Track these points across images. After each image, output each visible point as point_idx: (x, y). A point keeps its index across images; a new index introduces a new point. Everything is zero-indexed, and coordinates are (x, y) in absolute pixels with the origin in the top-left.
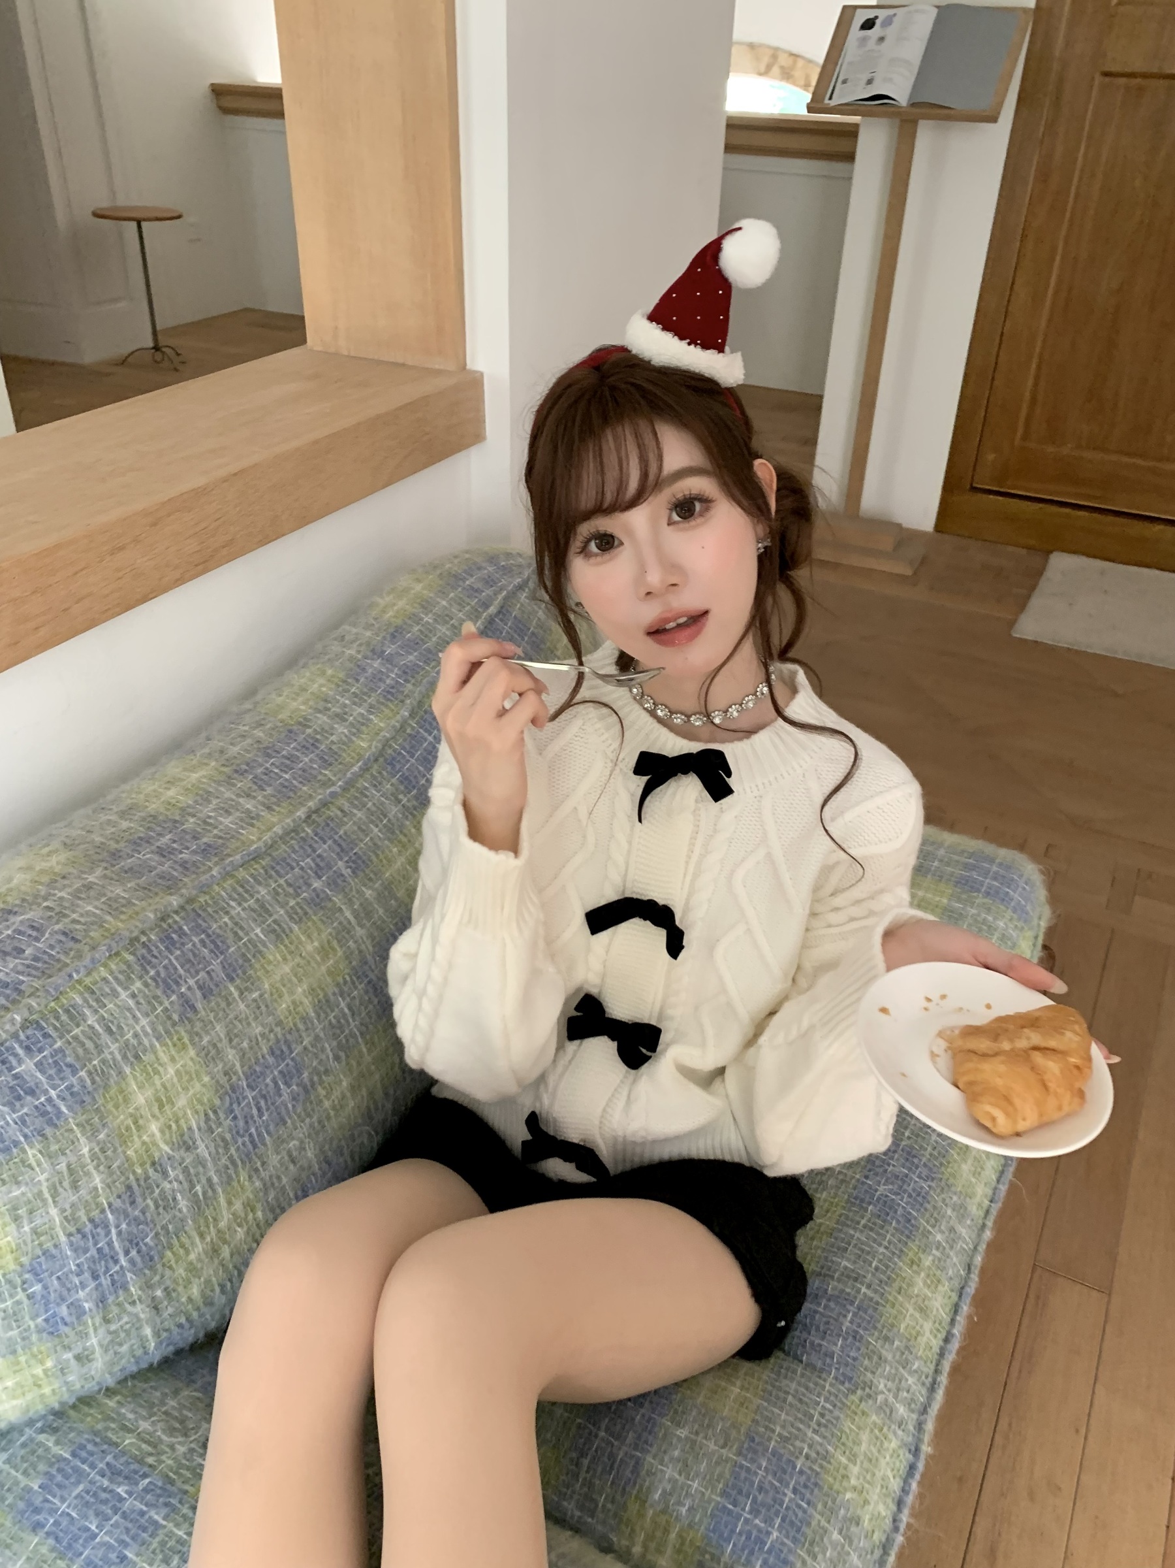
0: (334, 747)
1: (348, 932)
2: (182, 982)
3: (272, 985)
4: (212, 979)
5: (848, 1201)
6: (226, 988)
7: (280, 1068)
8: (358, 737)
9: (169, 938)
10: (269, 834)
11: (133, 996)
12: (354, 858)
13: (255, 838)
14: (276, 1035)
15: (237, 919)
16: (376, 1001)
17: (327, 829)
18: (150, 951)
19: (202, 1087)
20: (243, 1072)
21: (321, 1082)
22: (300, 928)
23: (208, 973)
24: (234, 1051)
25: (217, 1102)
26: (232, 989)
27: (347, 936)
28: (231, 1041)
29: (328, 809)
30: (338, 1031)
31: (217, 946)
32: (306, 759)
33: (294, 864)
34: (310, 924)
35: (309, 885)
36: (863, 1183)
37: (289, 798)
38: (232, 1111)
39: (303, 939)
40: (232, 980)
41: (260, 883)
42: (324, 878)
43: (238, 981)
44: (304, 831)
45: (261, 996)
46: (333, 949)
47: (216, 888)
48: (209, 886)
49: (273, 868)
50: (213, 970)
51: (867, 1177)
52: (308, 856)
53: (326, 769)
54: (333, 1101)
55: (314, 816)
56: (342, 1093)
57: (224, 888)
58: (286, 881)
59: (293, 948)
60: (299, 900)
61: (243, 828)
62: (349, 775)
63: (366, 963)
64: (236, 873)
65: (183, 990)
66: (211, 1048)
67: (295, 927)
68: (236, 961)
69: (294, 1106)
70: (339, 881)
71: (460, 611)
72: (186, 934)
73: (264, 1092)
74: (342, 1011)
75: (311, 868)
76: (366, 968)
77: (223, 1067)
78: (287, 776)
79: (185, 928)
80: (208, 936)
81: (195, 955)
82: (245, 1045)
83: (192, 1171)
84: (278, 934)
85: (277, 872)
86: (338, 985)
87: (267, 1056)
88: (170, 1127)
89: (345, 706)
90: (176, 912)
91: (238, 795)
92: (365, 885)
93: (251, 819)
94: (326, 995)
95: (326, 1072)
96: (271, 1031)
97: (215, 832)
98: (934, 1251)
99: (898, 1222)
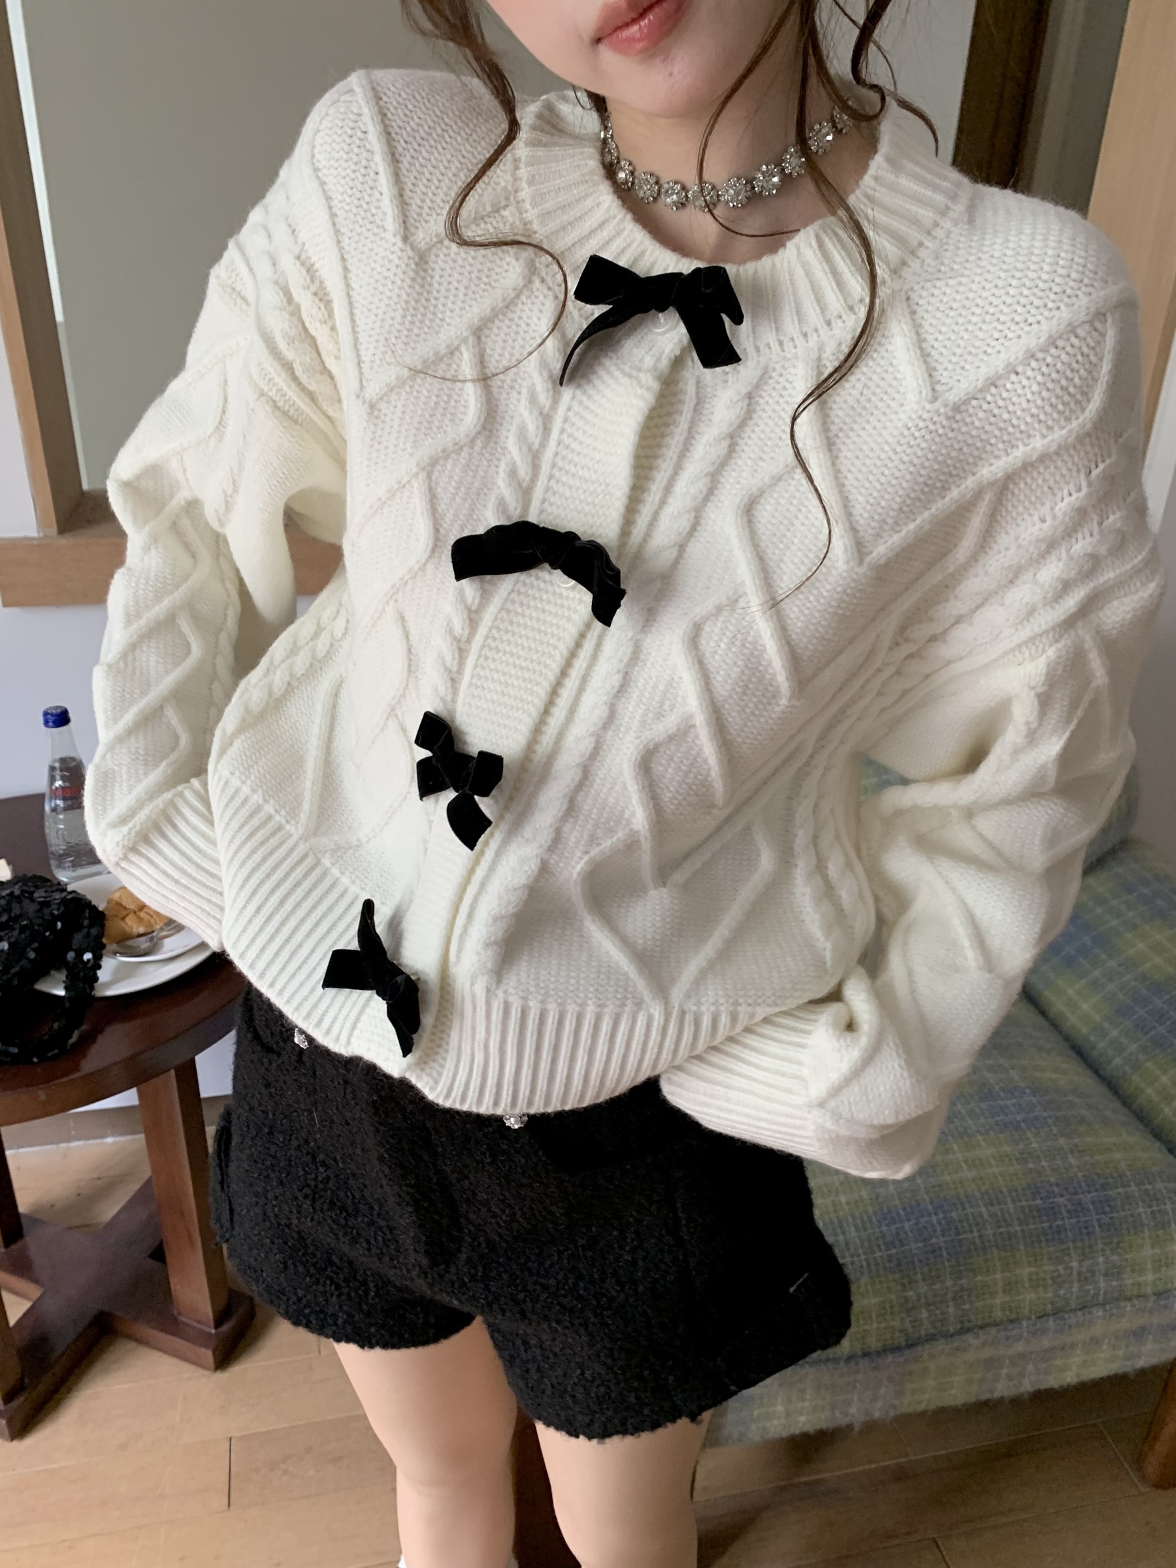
98: (1060, 1268)
99: (1051, 1227)
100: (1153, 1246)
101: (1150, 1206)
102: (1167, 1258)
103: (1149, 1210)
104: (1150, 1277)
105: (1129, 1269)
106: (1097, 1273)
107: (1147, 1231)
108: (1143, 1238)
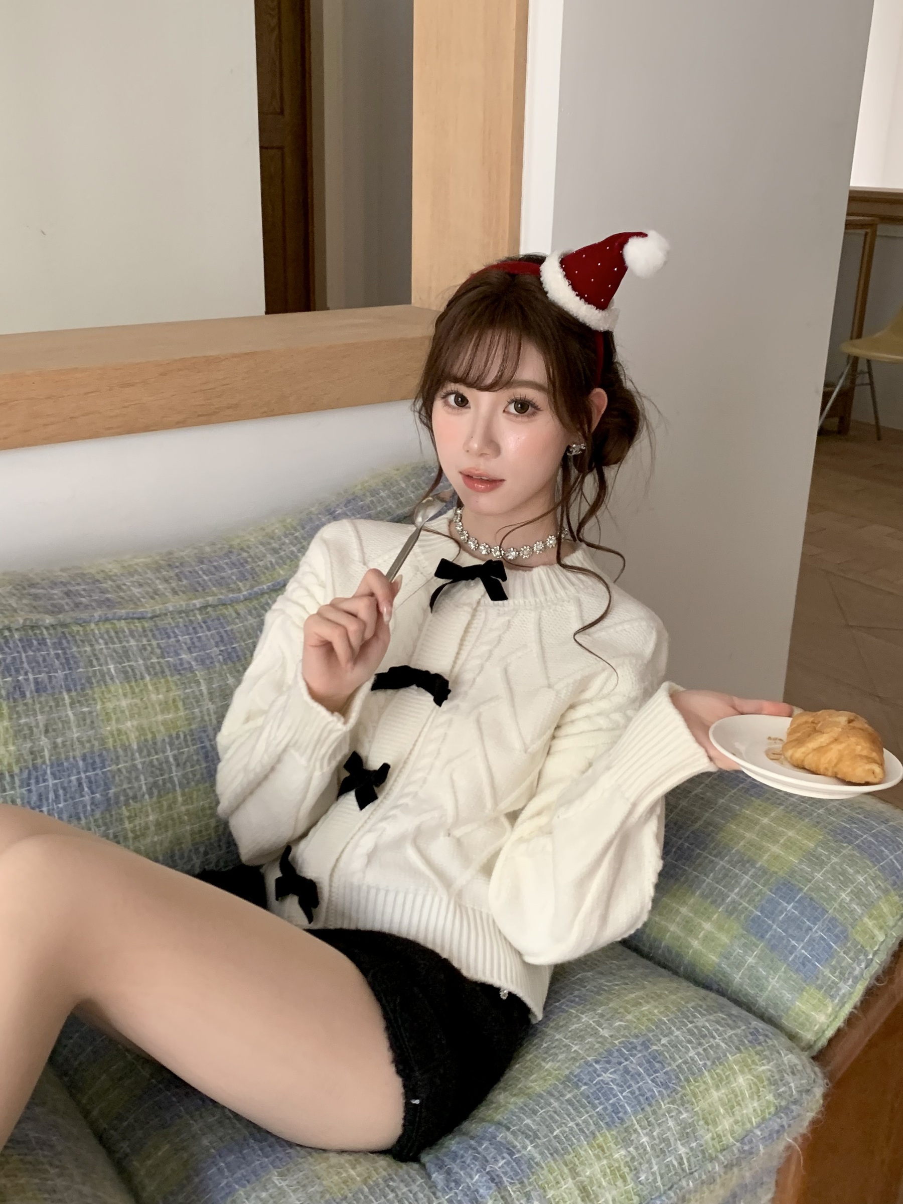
0: (257, 569)
1: (197, 702)
2: (22, 672)
3: (104, 709)
4: (50, 682)
5: (566, 1076)
6: (61, 693)
7: (88, 774)
8: (280, 567)
9: (29, 640)
10: (161, 606)
12: (230, 650)
13: (149, 607)
14: (93, 746)
15: (97, 652)
16: (204, 765)
17: (216, 622)
18: (7, 642)
19: (5, 752)
20: (50, 760)
21: (127, 804)
22: (151, 680)
23: (50, 677)
24: (46, 740)
25: (16, 770)
26: (66, 697)
27: (194, 704)
28: (47, 731)
29: (227, 609)
30: (158, 773)
31: (68, 663)
32: (230, 572)
33: (172, 635)
34: (162, 681)
35: (177, 654)
36: (591, 1065)
37: (198, 591)
38: (29, 785)
39: (150, 687)
40: (69, 691)
41: (133, 637)
42: (194, 655)
43: (74, 694)
44: (194, 615)
45: (90, 712)
46: (177, 709)
47: (93, 626)
48: (87, 622)
49: (151, 631)
50: (55, 677)
51: (597, 1062)
52: (189, 634)
53: (241, 582)
54: (135, 826)
55: (209, 609)
56: (147, 823)
57: (99, 629)
58: (158, 644)
59: (137, 690)
60: (162, 660)
61: (144, 597)
62: (256, 589)
63: (205, 731)
64: (115, 621)
65: (21, 678)
66: (25, 728)
67: (148, 678)
68: (80, 679)
69: (93, 810)
70: (208, 662)
71: (413, 492)
72: (46, 644)
73: (66, 785)
74: (167, 758)
75: (186, 643)
76: (203, 735)
77: (32, 747)
78: (206, 578)
79: (48, 641)
80: (65, 653)
81: (44, 660)
82: (59, 740)
84: (128, 676)
85: (154, 636)
86: (170, 736)
87: (78, 759)
89: (284, 544)
90: (47, 628)
91: (158, 578)
92: (231, 673)
93: (155, 594)
94: (154, 737)
95: (135, 798)
96: (89, 741)
97: (122, 594)
98: (631, 1149)
99: (605, 1109)
100: (717, 1088)
101: (700, 1044)
102: (736, 1096)
103: (700, 1050)
104: (726, 1124)
105: (701, 1122)
106: (672, 1140)
107: (706, 1073)
108: (704, 1082)
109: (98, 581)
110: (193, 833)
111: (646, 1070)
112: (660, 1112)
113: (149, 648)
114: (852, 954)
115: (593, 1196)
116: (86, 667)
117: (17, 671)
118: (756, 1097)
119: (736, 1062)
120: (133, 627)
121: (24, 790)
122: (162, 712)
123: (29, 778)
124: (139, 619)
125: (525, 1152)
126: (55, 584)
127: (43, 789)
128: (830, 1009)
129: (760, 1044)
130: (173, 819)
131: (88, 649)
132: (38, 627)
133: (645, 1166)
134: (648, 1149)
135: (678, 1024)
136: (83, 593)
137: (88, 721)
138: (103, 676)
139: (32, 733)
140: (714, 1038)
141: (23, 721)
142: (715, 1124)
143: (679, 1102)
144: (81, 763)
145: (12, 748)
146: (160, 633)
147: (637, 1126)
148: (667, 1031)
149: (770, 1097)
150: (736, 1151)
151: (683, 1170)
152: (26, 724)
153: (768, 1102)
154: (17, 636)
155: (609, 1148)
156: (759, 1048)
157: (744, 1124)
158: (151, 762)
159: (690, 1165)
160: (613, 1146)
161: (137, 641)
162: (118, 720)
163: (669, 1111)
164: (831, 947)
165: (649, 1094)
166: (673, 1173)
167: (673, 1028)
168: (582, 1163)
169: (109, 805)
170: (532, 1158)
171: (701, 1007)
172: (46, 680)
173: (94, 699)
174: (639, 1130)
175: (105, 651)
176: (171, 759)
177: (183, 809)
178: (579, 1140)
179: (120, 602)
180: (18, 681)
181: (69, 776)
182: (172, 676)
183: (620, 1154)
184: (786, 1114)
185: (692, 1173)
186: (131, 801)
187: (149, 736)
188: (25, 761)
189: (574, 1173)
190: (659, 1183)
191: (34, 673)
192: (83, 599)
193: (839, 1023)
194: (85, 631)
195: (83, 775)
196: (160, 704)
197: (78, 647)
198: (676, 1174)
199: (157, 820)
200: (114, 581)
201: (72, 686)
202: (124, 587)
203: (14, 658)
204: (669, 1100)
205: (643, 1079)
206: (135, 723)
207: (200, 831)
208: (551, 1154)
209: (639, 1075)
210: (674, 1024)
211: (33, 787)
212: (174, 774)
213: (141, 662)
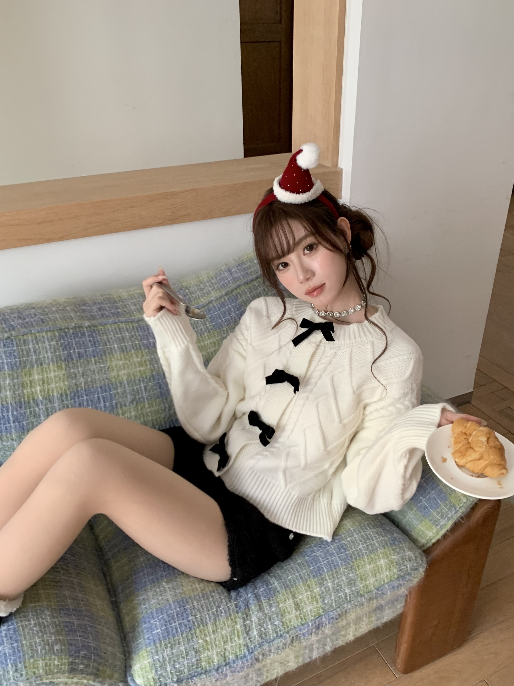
0: (191, 297)
1: (156, 362)
2: (72, 349)
3: (111, 365)
4: (86, 353)
6: (90, 358)
7: (103, 394)
8: (203, 297)
9: (77, 334)
11: (50, 345)
14: (105, 382)
15: (109, 339)
16: (159, 391)
18: (66, 335)
19: (64, 385)
20: (85, 388)
21: (120, 407)
22: (134, 352)
23: (86, 351)
24: (83, 379)
25: (68, 392)
26: (93, 359)
28: (83, 376)
30: (136, 394)
34: (140, 352)
35: (148, 339)
38: (75, 399)
39: (134, 355)
40: (94, 357)
41: (128, 331)
43: (97, 358)
45: (104, 367)
46: (146, 365)
47: (109, 326)
48: (106, 324)
49: (137, 328)
50: (88, 351)
57: (112, 327)
58: (139, 335)
59: (127, 357)
60: (140, 342)
61: (135, 311)
64: (120, 324)
65: (71, 351)
66: (73, 374)
68: (100, 351)
72: (85, 335)
73: (92, 399)
74: (141, 387)
77: (76, 383)
79: (86, 333)
80: (94, 339)
81: (83, 343)
82: (89, 379)
83: (50, 410)
84: (122, 350)
85: (138, 330)
86: (143, 377)
87: (98, 388)
88: (45, 391)
89: (206, 286)
90: (86, 328)
94: (135, 378)
95: (125, 405)
96: (103, 380)
97: (125, 309)
98: (323, 588)
99: (314, 568)
100: (370, 564)
101: (366, 543)
102: (379, 568)
103: (365, 546)
104: (371, 580)
105: (359, 579)
106: (343, 586)
107: (365, 556)
108: (364, 561)
109: (116, 302)
110: (152, 420)
111: (337, 552)
112: (339, 572)
113: (135, 337)
114: (448, 507)
115: (301, 608)
116: (103, 346)
117: (70, 349)
118: (388, 570)
119: (381, 553)
120: (128, 326)
121: (72, 401)
122: (139, 367)
123: (75, 396)
124: (131, 322)
125: (274, 585)
126: (95, 304)
127: (81, 401)
128: (434, 531)
129: (395, 545)
130: (143, 415)
131: (105, 337)
132: (82, 327)
133: (328, 596)
134: (331, 589)
135: (357, 532)
136: (107, 308)
137: (103, 371)
138: (111, 349)
139: (76, 376)
140: (373, 540)
141: (72, 371)
142: (366, 580)
143: (350, 569)
144: (99, 390)
145: (66, 383)
146: (141, 329)
147: (327, 578)
148: (351, 535)
149: (395, 571)
150: (374, 593)
151: (347, 599)
152: (74, 372)
153: (394, 573)
154: (71, 331)
155: (312, 587)
156: (394, 547)
157: (380, 581)
158: (134, 389)
159: (350, 598)
160: (314, 586)
161: (129, 333)
162: (118, 371)
163: (344, 572)
164: (438, 503)
165: (336, 564)
166: (341, 600)
167: (355, 534)
168: (299, 593)
169: (113, 408)
170: (276, 588)
171: (371, 524)
172: (84, 352)
173: (106, 361)
174: (328, 580)
175: (113, 338)
176: (143, 388)
177: (148, 410)
178: (299, 582)
179: (123, 314)
180: (70, 353)
181: (94, 395)
182: (145, 350)
183: (317, 590)
184: (403, 579)
185: (350, 601)
186: (123, 406)
187: (133, 378)
188: (73, 388)
189: (294, 597)
190: (334, 605)
191: (78, 349)
192: (106, 312)
193: (439, 537)
194: (105, 329)
195: (100, 395)
196: (138, 363)
197: (100, 336)
198: (343, 601)
199: (136, 415)
200: (123, 302)
201: (96, 355)
202: (127, 306)
203: (69, 342)
204: (345, 567)
205: (334, 556)
206: (126, 372)
207: (156, 420)
208: (285, 587)
209: (333, 554)
210: (355, 531)
211: (76, 400)
212: (144, 394)
213: (130, 343)
